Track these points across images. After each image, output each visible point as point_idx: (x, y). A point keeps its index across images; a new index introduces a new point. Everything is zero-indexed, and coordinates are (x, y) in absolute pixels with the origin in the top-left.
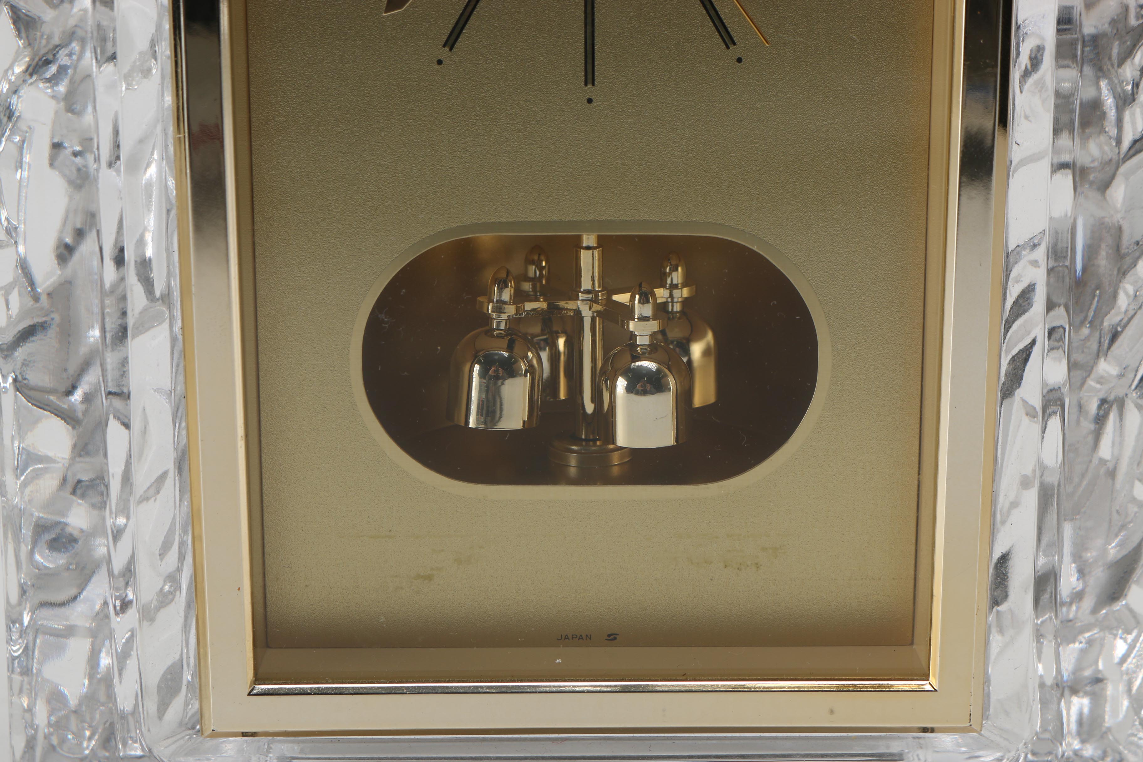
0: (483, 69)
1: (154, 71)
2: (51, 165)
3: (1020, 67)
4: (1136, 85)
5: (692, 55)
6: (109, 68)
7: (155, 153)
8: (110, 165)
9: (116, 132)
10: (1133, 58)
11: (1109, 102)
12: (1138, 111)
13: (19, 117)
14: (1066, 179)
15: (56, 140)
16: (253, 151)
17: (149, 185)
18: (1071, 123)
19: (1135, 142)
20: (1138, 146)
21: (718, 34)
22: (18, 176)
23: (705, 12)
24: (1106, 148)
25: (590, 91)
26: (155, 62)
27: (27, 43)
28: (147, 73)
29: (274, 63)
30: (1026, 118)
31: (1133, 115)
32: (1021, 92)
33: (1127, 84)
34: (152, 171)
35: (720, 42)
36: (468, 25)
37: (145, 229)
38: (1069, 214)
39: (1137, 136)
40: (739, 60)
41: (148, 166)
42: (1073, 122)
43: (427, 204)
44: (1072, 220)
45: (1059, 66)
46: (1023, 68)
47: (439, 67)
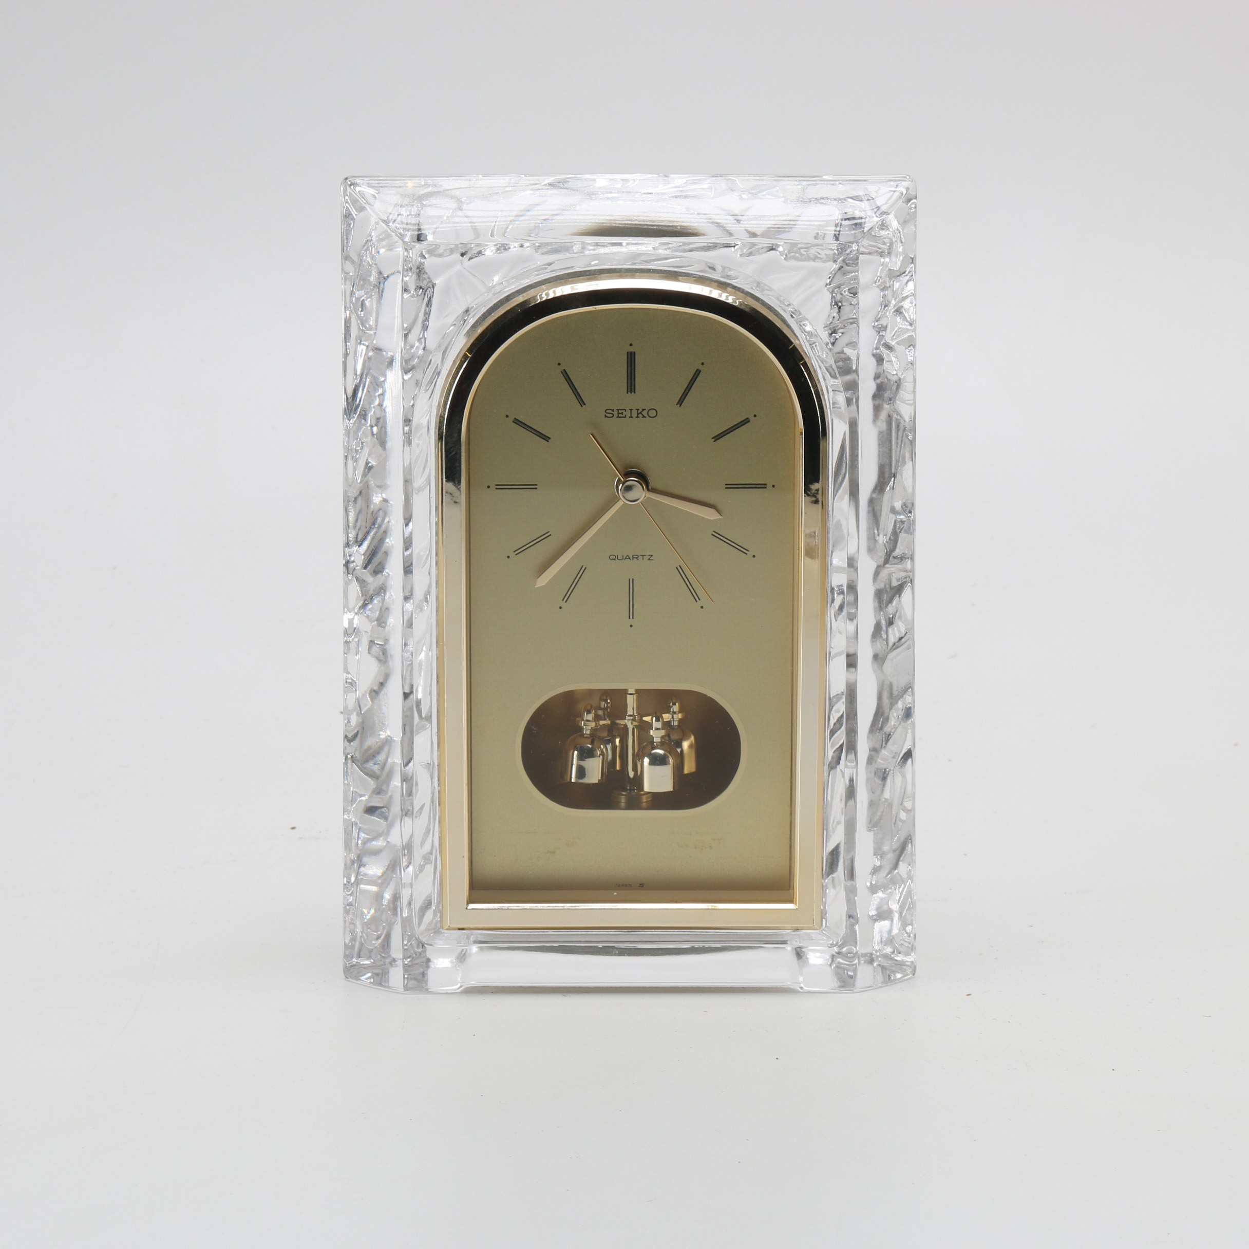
7: (424, 647)
10: (893, 603)
19: (895, 644)
21: (692, 596)
23: (687, 587)
25: (631, 621)
26: (426, 604)
27: (362, 594)
34: (422, 656)
35: (693, 600)
40: (702, 608)
41: (420, 654)
47: (560, 610)
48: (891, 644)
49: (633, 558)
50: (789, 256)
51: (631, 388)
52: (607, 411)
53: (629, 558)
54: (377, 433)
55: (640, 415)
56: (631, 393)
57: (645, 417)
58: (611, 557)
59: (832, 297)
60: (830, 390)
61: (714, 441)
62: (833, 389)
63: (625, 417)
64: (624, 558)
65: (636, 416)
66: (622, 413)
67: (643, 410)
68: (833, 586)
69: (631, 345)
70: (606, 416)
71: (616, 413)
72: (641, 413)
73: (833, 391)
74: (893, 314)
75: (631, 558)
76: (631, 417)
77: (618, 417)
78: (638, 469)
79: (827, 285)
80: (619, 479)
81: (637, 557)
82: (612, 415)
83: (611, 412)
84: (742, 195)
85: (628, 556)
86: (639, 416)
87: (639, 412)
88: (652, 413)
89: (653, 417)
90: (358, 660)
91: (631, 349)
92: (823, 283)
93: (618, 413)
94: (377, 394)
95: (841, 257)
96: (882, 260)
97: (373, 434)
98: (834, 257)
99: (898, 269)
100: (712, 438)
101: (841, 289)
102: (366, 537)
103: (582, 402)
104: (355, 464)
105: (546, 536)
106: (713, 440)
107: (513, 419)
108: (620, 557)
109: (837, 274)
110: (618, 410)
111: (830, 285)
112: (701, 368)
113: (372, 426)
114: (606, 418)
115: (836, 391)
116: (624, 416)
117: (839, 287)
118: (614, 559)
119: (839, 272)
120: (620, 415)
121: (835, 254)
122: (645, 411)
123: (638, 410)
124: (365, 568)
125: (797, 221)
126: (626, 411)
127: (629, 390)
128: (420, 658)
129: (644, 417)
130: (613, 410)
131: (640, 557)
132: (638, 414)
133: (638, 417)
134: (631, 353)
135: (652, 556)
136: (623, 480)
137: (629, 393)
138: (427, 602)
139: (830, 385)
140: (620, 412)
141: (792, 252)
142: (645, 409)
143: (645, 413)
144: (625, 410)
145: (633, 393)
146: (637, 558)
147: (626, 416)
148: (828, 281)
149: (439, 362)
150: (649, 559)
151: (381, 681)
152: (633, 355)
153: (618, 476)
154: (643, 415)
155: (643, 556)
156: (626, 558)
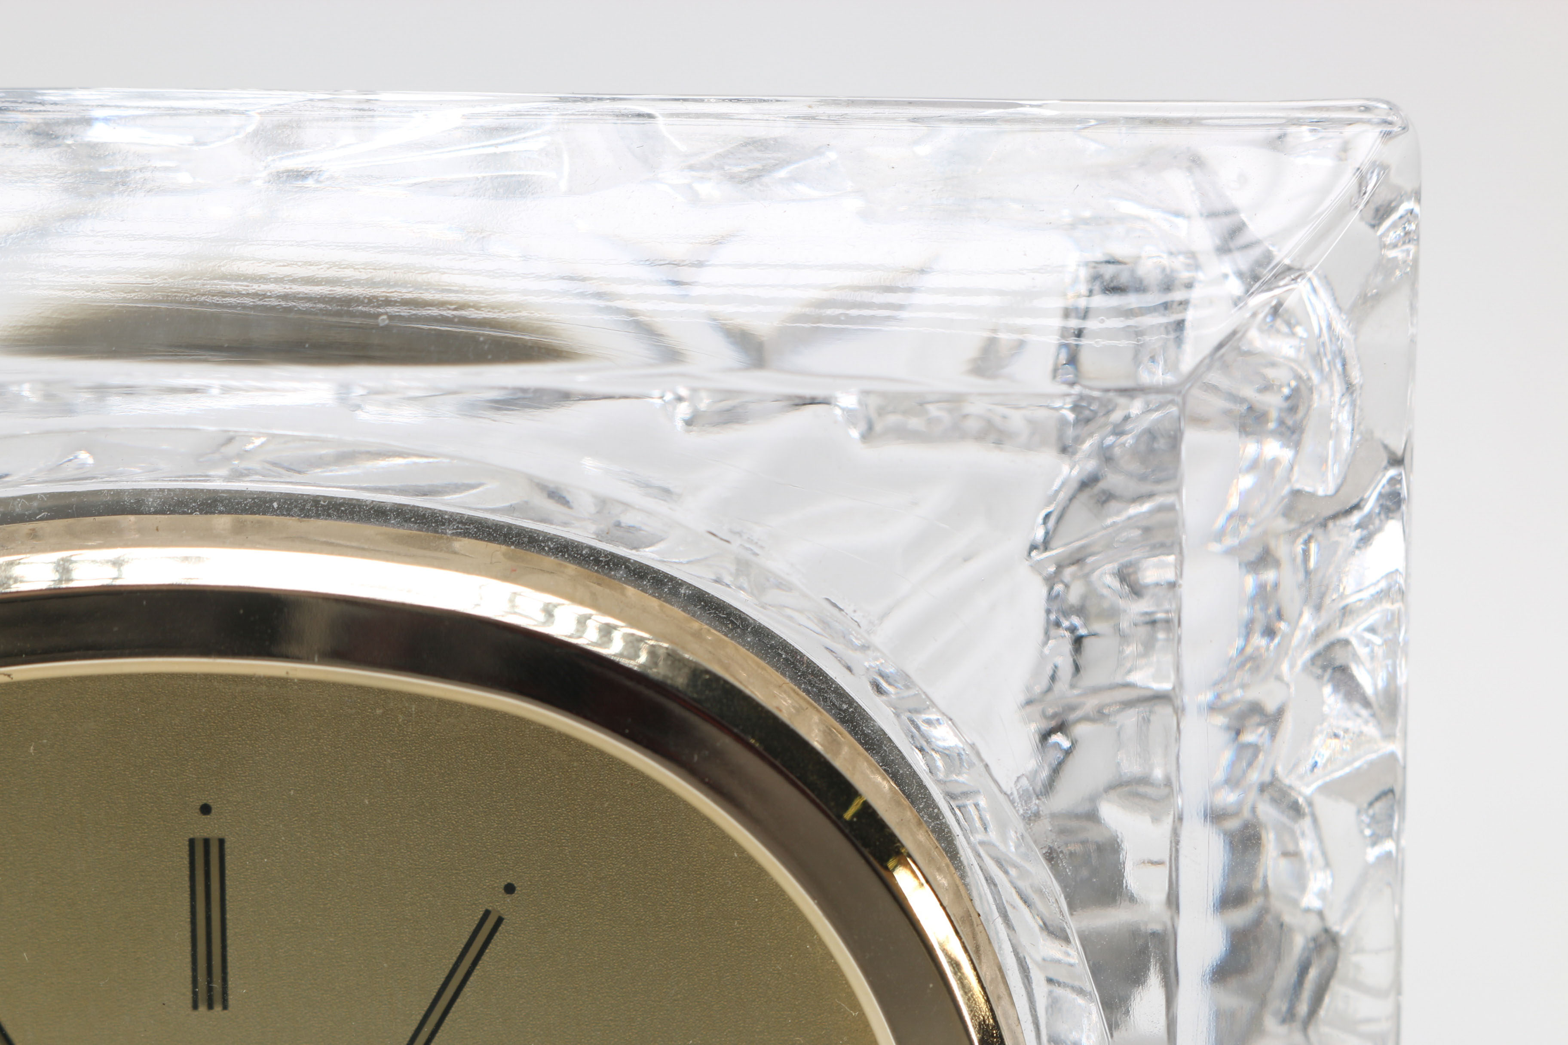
50: (878, 427)
51: (210, 989)
56: (210, 1006)
59: (1052, 598)
60: (1038, 977)
62: (1052, 975)
69: (205, 810)
73: (1050, 981)
74: (1305, 668)
79: (1033, 547)
84: (697, 186)
91: (206, 828)
92: (1018, 543)
95: (1091, 435)
96: (1251, 448)
98: (1061, 437)
99: (1331, 490)
101: (1087, 569)
109: (1076, 504)
111: (1046, 549)
112: (502, 905)
117: (1077, 559)
119: (1084, 497)
121: (1063, 422)
125: (910, 290)
127: (202, 997)
134: (207, 842)
137: (203, 1008)
139: (1037, 962)
141: (894, 412)
145: (218, 1008)
148: (1039, 534)
152: (214, 849)
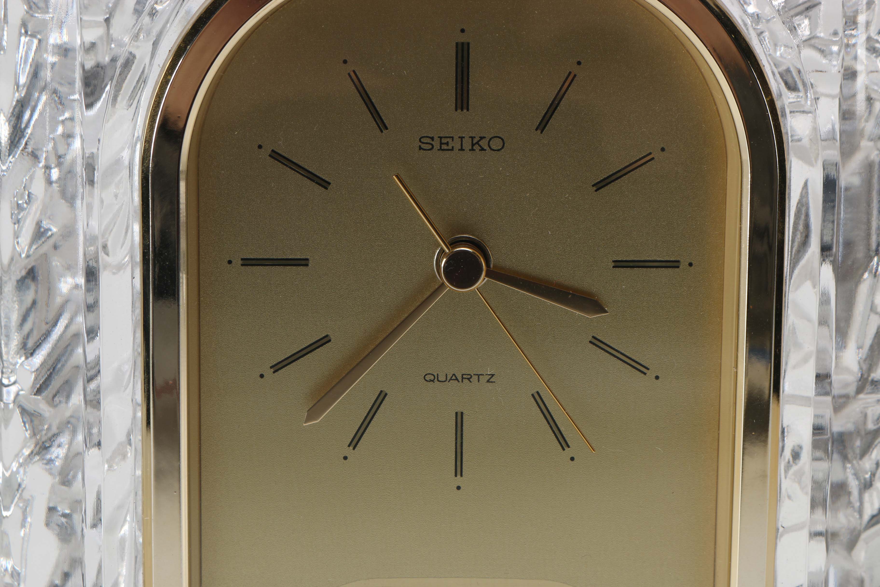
0: (378, 463)
1: (129, 455)
2: (47, 525)
3: (784, 459)
4: (873, 475)
5: (536, 455)
6: (94, 451)
7: (128, 516)
8: (94, 526)
9: (99, 500)
10: (871, 454)
11: (853, 485)
12: (875, 494)
13: (24, 488)
14: (820, 545)
15: (51, 505)
16: (202, 523)
17: (123, 541)
18: (824, 500)
19: (873, 517)
20: (875, 519)
21: (556, 440)
22: (22, 533)
23: (547, 423)
24: (851, 519)
25: (459, 481)
26: (130, 448)
27: (32, 434)
28: (124, 456)
29: (220, 457)
30: (789, 497)
31: (871, 496)
32: (786, 477)
33: (867, 473)
34: (126, 529)
35: (558, 445)
36: (367, 430)
37: (119, 574)
38: (823, 569)
39: (875, 512)
40: (572, 459)
41: (122, 526)
42: (826, 500)
43: (334, 564)
44: (825, 574)
45: (815, 459)
46: (787, 460)
47: (345, 461)
48: (866, 517)
49: (463, 378)
51: (462, 103)
52: (423, 140)
53: (457, 379)
54: (59, 178)
55: (476, 147)
56: (462, 110)
57: (485, 150)
58: (428, 378)
61: (596, 191)
63: (452, 149)
64: (449, 378)
65: (470, 148)
66: (447, 144)
67: (482, 138)
68: (784, 427)
69: (463, 31)
70: (420, 148)
71: (436, 144)
72: (477, 143)
75: (460, 379)
76: (462, 149)
77: (441, 149)
78: (473, 235)
80: (442, 251)
81: (469, 377)
82: (430, 147)
83: (429, 140)
85: (454, 375)
86: (474, 148)
87: (475, 141)
88: (496, 144)
89: (498, 150)
90: (23, 538)
91: (462, 38)
93: (441, 144)
94: (61, 118)
97: (49, 182)
100: (593, 186)
102: (40, 343)
103: (382, 126)
104: (16, 226)
105: (325, 340)
106: (595, 188)
107: (269, 151)
108: (442, 378)
110: (441, 138)
112: (576, 70)
113: (48, 168)
114: (422, 151)
115: (794, 112)
116: (450, 147)
118: (431, 381)
120: (444, 147)
122: (484, 140)
123: (472, 138)
124: (39, 391)
126: (453, 140)
127: (459, 105)
128: (122, 532)
129: (482, 149)
130: (432, 139)
131: (473, 377)
132: (473, 145)
133: (472, 150)
134: (463, 44)
135: (493, 375)
136: (447, 251)
137: (459, 111)
138: (130, 445)
139: (787, 103)
140: (444, 141)
142: (485, 137)
143: (484, 143)
144: (452, 138)
145: (465, 111)
146: (469, 379)
147: (453, 147)
149: (147, 60)
150: (488, 381)
151: (66, 569)
152: (466, 47)
153: (439, 245)
154: (480, 146)
155: (479, 375)
156: (451, 379)
